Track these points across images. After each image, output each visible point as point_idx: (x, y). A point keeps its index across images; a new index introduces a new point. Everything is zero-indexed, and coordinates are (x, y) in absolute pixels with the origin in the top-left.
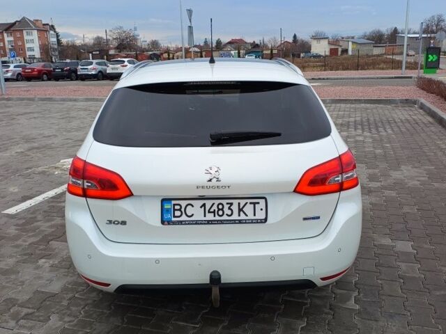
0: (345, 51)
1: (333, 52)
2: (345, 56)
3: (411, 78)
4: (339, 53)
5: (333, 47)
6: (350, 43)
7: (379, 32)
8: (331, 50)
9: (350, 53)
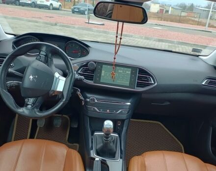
0: (167, 11)
1: (161, 11)
2: (167, 14)
3: (211, 32)
4: (164, 12)
5: (161, 8)
6: (170, 8)
7: (184, 4)
8: (160, 9)
9: (170, 13)
